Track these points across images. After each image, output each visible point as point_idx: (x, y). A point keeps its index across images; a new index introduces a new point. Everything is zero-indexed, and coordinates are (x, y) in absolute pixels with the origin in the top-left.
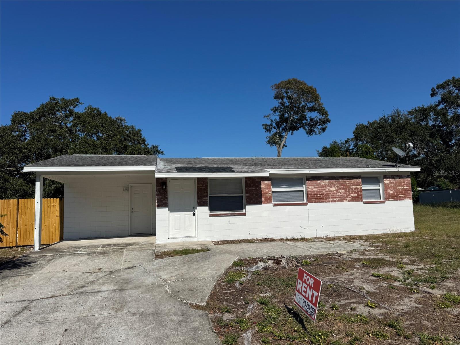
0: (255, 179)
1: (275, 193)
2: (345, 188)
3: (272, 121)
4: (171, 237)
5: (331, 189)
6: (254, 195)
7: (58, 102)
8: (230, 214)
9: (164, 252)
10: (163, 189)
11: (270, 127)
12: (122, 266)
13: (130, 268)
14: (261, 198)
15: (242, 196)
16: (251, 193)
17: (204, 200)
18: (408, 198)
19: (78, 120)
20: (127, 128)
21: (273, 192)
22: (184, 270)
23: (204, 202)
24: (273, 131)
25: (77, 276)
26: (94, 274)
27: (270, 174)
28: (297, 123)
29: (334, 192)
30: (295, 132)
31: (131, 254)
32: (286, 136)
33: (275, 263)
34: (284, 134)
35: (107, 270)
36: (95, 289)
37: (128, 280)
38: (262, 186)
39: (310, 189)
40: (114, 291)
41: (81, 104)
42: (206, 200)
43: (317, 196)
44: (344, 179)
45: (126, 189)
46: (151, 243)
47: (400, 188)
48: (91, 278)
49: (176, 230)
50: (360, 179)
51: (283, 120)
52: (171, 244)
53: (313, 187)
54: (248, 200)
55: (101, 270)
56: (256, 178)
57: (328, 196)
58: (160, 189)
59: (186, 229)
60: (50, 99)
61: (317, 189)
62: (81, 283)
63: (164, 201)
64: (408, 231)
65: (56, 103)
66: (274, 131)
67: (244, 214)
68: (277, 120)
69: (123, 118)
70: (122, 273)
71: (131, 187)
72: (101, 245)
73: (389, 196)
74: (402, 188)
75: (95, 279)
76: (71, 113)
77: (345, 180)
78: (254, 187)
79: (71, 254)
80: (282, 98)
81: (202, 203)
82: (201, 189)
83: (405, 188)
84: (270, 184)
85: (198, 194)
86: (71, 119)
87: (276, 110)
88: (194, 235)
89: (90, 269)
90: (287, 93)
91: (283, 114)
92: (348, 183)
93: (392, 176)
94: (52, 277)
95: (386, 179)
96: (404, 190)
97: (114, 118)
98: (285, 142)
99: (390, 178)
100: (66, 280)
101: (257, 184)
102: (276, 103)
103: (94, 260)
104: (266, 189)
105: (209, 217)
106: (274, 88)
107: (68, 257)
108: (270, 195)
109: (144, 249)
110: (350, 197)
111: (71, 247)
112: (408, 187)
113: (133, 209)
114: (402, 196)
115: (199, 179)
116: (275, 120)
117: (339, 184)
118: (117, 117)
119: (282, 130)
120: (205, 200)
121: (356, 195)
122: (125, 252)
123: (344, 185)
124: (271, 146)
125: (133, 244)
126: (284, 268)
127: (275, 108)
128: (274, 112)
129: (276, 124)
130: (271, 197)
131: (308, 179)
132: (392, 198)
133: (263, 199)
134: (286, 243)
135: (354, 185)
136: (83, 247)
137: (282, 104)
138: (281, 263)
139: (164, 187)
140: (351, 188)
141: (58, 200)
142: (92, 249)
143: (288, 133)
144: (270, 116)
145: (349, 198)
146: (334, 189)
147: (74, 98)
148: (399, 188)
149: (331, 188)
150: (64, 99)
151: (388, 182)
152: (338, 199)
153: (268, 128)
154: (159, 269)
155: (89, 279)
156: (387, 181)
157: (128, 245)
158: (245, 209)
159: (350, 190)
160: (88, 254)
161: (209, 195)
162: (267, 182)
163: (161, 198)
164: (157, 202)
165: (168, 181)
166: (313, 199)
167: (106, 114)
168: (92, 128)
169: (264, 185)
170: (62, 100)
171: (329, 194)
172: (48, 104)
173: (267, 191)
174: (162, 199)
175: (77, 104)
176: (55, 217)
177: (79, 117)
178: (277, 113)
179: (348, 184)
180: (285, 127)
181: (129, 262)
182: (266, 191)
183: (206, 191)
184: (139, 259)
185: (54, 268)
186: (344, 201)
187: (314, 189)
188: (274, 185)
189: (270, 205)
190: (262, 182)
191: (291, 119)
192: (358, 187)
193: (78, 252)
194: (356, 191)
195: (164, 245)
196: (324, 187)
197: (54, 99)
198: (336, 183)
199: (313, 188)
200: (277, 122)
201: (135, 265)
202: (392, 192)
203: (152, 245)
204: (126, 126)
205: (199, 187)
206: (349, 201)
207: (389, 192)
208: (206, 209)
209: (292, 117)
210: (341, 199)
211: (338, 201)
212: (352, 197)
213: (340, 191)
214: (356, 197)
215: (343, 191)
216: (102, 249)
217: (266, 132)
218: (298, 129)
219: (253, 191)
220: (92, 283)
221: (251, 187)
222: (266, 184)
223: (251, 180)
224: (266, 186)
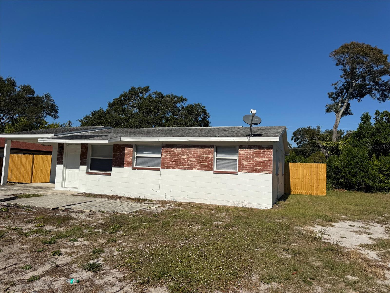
1: (138, 158)
2: (197, 157)
5: (183, 157)
6: (119, 159)
8: (99, 173)
16: (116, 157)
18: (266, 171)
29: (185, 159)
38: (125, 152)
39: (164, 156)
43: (169, 163)
44: (196, 147)
47: (257, 159)
50: (212, 148)
56: (121, 145)
57: (179, 163)
59: (75, 182)
61: (170, 156)
63: (61, 160)
64: (263, 208)
67: (110, 175)
73: (243, 167)
74: (261, 159)
77: (196, 149)
78: (119, 152)
81: (83, 163)
82: (83, 152)
83: (264, 159)
84: (131, 150)
92: (200, 152)
93: (249, 146)
95: (242, 149)
96: (263, 162)
99: (246, 148)
101: (121, 150)
104: (128, 154)
105: (87, 174)
110: (200, 165)
112: (267, 159)
114: (259, 168)
115: (82, 144)
117: (191, 152)
120: (85, 161)
121: (206, 164)
123: (196, 153)
131: (163, 147)
132: (247, 170)
133: (125, 163)
135: (205, 154)
140: (202, 157)
145: (199, 166)
146: (186, 157)
148: (256, 160)
149: (183, 155)
151: (243, 152)
152: (188, 167)
156: (242, 151)
158: (111, 170)
159: (200, 158)
161: (91, 158)
162: (129, 148)
163: (60, 158)
164: (57, 161)
166: (165, 165)
171: (180, 161)
179: (199, 153)
182: (128, 156)
183: (86, 154)
186: (194, 169)
187: (167, 156)
188: (139, 152)
189: (130, 169)
190: (125, 148)
192: (209, 156)
194: (206, 160)
196: (177, 155)
198: (188, 151)
199: (167, 155)
202: (246, 163)
206: (199, 169)
207: (243, 163)
208: (85, 167)
210: (191, 167)
211: (188, 169)
212: (202, 165)
213: (191, 159)
214: (206, 166)
215: (194, 159)
219: (118, 156)
221: (117, 152)
222: (128, 150)
223: (117, 146)
224: (128, 152)
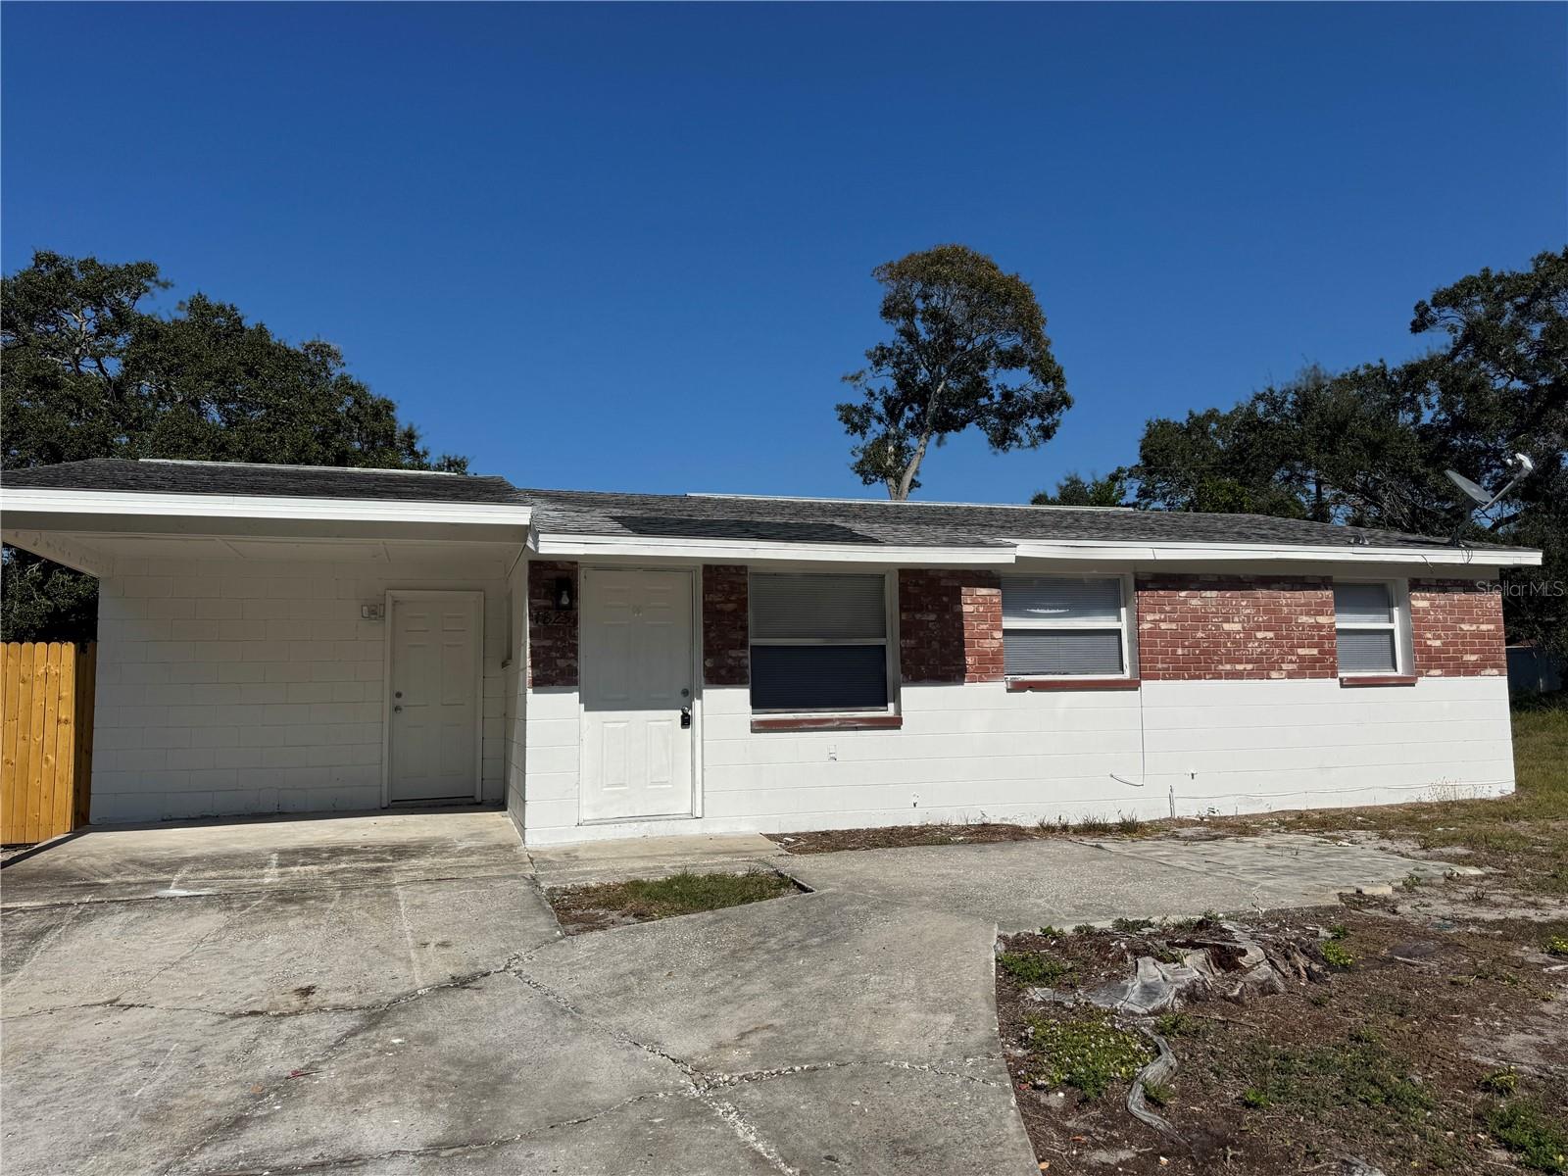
0: (940, 578)
1: (1011, 639)
2: (1279, 623)
3: (871, 394)
4: (587, 815)
5: (1227, 626)
6: (935, 645)
7: (69, 271)
8: (839, 719)
9: (587, 890)
10: (559, 608)
11: (861, 416)
12: (417, 971)
13: (460, 983)
14: (962, 655)
15: (883, 647)
16: (921, 634)
17: (730, 661)
18: (1492, 667)
19: (150, 346)
20: (347, 386)
21: (1007, 632)
23: (731, 669)
24: (874, 431)
25: (188, 1036)
26: (286, 1027)
27: (1018, 558)
28: (956, 407)
29: (1238, 637)
30: (951, 436)
31: (432, 899)
32: (922, 450)
33: (1215, 965)
34: (912, 441)
35: (347, 998)
36: (314, 1142)
37: (483, 1064)
38: (966, 609)
39: (1149, 626)
40: (434, 1149)
41: (165, 286)
42: (742, 658)
43: (1174, 652)
44: (1273, 586)
45: (375, 612)
46: (499, 846)
47: (1465, 627)
48: (276, 1058)
49: (609, 786)
50: (1327, 589)
51: (910, 393)
52: (591, 847)
53: (1160, 614)
54: (908, 662)
55: (315, 999)
56: (941, 575)
57: (1215, 653)
58: (546, 608)
59: (653, 783)
60: (38, 259)
61: (1174, 626)
62: (222, 1094)
63: (561, 663)
64: (1495, 794)
65: (60, 276)
66: (876, 429)
67: (895, 723)
68: (889, 393)
69: (334, 347)
70: (432, 1019)
71: (395, 602)
72: (274, 851)
73: (1430, 659)
74: (1474, 627)
75: (297, 1064)
76: (122, 319)
77: (1275, 593)
78: (933, 611)
79: (139, 902)
80: (910, 314)
81: (724, 673)
82: (720, 612)
83: (1484, 627)
84: (997, 601)
85: (706, 634)
86: (121, 341)
87: (884, 357)
88: (686, 809)
89: (252, 989)
90: (926, 297)
91: (912, 373)
92: (1287, 605)
93: (1438, 580)
94: (49, 1048)
95: (1419, 591)
96: (1481, 635)
97: (295, 345)
98: (917, 473)
99: (1433, 589)
100: (131, 1071)
101: (945, 599)
102: (888, 334)
103: (262, 935)
104: (982, 618)
105: (753, 731)
106: (882, 276)
107: (121, 918)
108: (996, 644)
109: (481, 873)
110: (1294, 658)
111: (132, 861)
112: (1492, 627)
113: (399, 695)
114: (1474, 658)
115: (711, 568)
116: (883, 391)
117: (1257, 606)
118: (307, 342)
119: (907, 426)
120: (734, 659)
121: (1315, 651)
122: (399, 890)
123: (1274, 612)
124: (865, 482)
125: (419, 849)
126: (1266, 989)
127: (882, 349)
128: (877, 363)
129: (885, 406)
130: (997, 653)
131: (1141, 585)
132: (1441, 667)
133: (969, 660)
134: (1098, 847)
135: (1308, 614)
136: (185, 861)
137: (910, 335)
138: (1242, 960)
139: (565, 601)
140: (1298, 625)
141: (68, 650)
142: (238, 873)
143: (927, 439)
144: (862, 379)
145: (1291, 662)
146: (1237, 627)
147: (134, 264)
148: (1461, 629)
149: (1227, 620)
150: (93, 261)
151: (1425, 604)
152: (1249, 667)
153: (856, 419)
154: (624, 992)
155: (260, 1061)
156: (1420, 602)
157: (401, 851)
158: (897, 699)
159: (1293, 630)
160: (224, 900)
161: (752, 641)
162: (984, 591)
163: (550, 649)
164: (533, 666)
165: (581, 574)
166: (1160, 666)
167: (261, 331)
168: (208, 376)
169: (974, 602)
170: (88, 265)
171: (1217, 645)
172: (26, 278)
173: (985, 627)
174: (554, 654)
175: (148, 284)
176: (51, 725)
177: (155, 336)
178: (888, 369)
179: (1285, 608)
180: (917, 419)
181: (444, 945)
182: (981, 627)
183: (739, 623)
184: (484, 931)
185: (58, 984)
186: (1274, 674)
187: (1163, 626)
188: (1011, 606)
189: (998, 687)
190: (964, 590)
191: (939, 390)
192: (1322, 620)
193: (172, 892)
194: (1313, 637)
195: (567, 854)
196: (1201, 618)
197: (53, 260)
198: (1244, 603)
199: (1160, 621)
200: (890, 398)
201: (482, 968)
202: (1438, 643)
203: (509, 856)
204: (343, 378)
205: (712, 603)
206: (1290, 675)
207: (1429, 643)
208: (742, 695)
209: (943, 383)
210: (1262, 669)
211: (1250, 675)
212: (1302, 658)
213: (1260, 635)
214: (1314, 660)
215: (1270, 635)
216: (282, 875)
217: (848, 432)
218: (963, 425)
219: (928, 629)
220: (288, 1087)
221: (921, 609)
222: (980, 600)
223: (921, 582)
224: (981, 609)
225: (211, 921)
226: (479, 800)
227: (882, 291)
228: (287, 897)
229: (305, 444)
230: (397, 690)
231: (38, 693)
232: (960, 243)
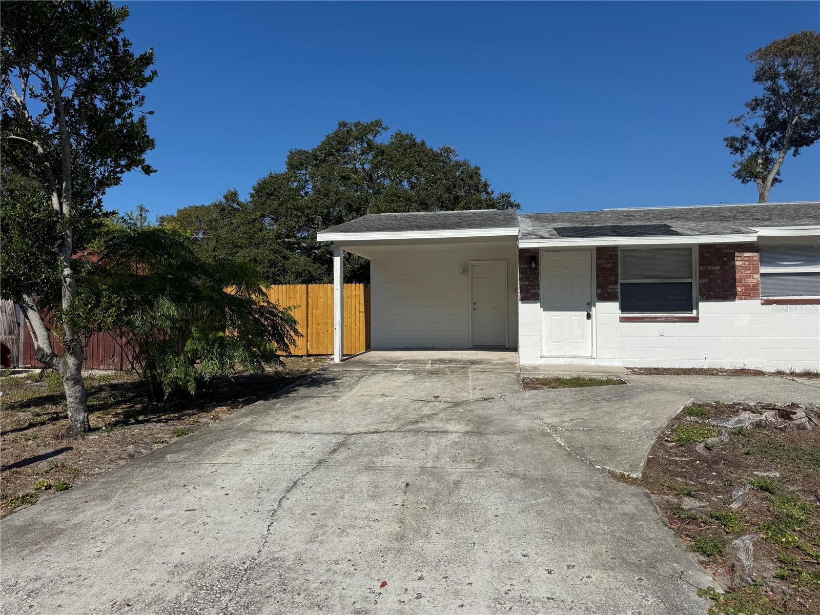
0: (722, 249)
1: (766, 278)
3: (747, 129)
4: (546, 354)
6: (719, 282)
7: (351, 129)
8: (665, 317)
9: (538, 380)
10: (531, 268)
11: (741, 142)
12: (471, 395)
13: (484, 399)
14: (735, 287)
15: (691, 283)
16: (711, 276)
17: (609, 290)
19: (381, 157)
20: (458, 165)
21: (763, 275)
22: (585, 412)
23: (609, 294)
24: (750, 151)
25: (404, 404)
26: (430, 404)
27: (759, 237)
28: (808, 129)
30: (803, 149)
31: (480, 377)
32: (781, 160)
33: (779, 417)
34: (775, 155)
35: (449, 400)
36: (436, 428)
37: (485, 418)
38: (737, 263)
40: (467, 433)
41: (385, 129)
42: (615, 289)
45: (465, 270)
46: (510, 363)
48: (427, 410)
49: (554, 342)
51: (774, 124)
52: (546, 366)
54: (703, 290)
55: (439, 399)
56: (723, 247)
58: (526, 268)
59: (574, 342)
60: (340, 125)
62: (412, 416)
63: (533, 291)
65: (348, 132)
66: (751, 150)
67: (696, 320)
68: (760, 127)
69: (452, 148)
70: (473, 407)
71: (472, 266)
72: (430, 360)
75: (433, 412)
76: (370, 146)
78: (718, 265)
79: (388, 371)
80: (774, 77)
81: (606, 295)
82: (605, 268)
84: (756, 259)
85: (597, 278)
86: (370, 157)
87: (758, 105)
88: (590, 354)
89: (422, 395)
90: (785, 66)
91: (775, 113)
94: (368, 403)
97: (436, 149)
98: (778, 173)
100: (390, 409)
101: (725, 259)
102: (760, 91)
103: (425, 382)
104: (746, 268)
105: (620, 321)
106: (754, 58)
107: (384, 375)
108: (755, 281)
109: (500, 371)
111: (385, 360)
113: (475, 304)
115: (600, 250)
116: (756, 126)
118: (441, 148)
119: (772, 146)
120: (611, 289)
122: (470, 374)
124: (743, 182)
125: (481, 362)
126: (801, 427)
127: (756, 100)
128: (753, 109)
129: (757, 135)
130: (757, 285)
133: (739, 289)
134: (793, 380)
136: (401, 361)
137: (774, 91)
138: (793, 416)
139: (533, 265)
141: (362, 286)
142: (418, 365)
143: (785, 153)
144: (743, 120)
147: (373, 121)
150: (359, 123)
153: (738, 145)
154: (537, 406)
155: (423, 411)
157: (473, 362)
158: (697, 308)
160: (414, 372)
161: (620, 281)
162: (749, 254)
163: (528, 285)
164: (521, 292)
165: (541, 254)
167: (423, 144)
168: (403, 168)
169: (742, 259)
170: (357, 124)
172: (336, 134)
173: (749, 272)
174: (529, 288)
175: (380, 129)
176: (357, 314)
177: (383, 153)
178: (760, 112)
180: (779, 141)
181: (481, 389)
182: (746, 272)
183: (614, 273)
184: (496, 387)
185: (369, 389)
188: (764, 261)
189: (756, 303)
190: (736, 254)
191: (794, 122)
193: (398, 369)
195: (535, 368)
197: (345, 125)
200: (760, 130)
201: (492, 396)
203: (512, 366)
204: (456, 162)
205: (600, 264)
208: (616, 305)
209: (797, 117)
216: (432, 367)
217: (732, 153)
218: (812, 142)
219: (715, 274)
220: (430, 417)
221: (711, 264)
222: (746, 259)
223: (711, 251)
224: (747, 263)
225: (410, 377)
226: (507, 347)
227: (753, 68)
228: (432, 373)
229: (441, 195)
230: (474, 301)
231: (353, 301)
232: (808, 30)
